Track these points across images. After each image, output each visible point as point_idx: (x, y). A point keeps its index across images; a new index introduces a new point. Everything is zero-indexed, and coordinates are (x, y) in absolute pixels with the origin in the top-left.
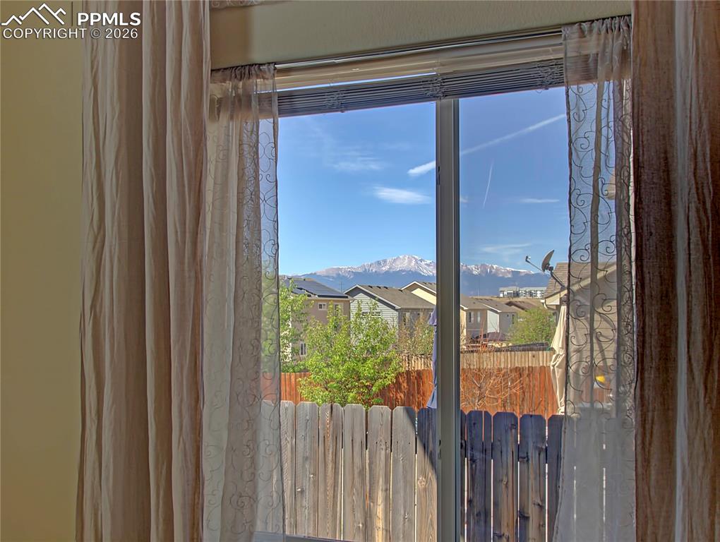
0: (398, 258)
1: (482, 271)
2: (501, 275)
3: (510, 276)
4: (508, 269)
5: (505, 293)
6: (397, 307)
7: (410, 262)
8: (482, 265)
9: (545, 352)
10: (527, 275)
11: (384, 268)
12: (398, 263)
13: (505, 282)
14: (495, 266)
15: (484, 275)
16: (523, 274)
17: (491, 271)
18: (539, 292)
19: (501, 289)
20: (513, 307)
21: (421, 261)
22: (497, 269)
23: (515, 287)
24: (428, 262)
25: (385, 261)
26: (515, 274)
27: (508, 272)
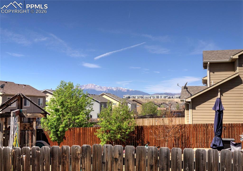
0: (88, 85)
1: (117, 90)
2: (123, 91)
3: (126, 91)
4: (126, 89)
5: (125, 97)
6: (99, 102)
7: (92, 86)
8: (117, 87)
9: (166, 118)
10: (132, 91)
11: (83, 88)
12: (88, 86)
13: (125, 93)
14: (121, 88)
15: (117, 91)
16: (131, 91)
17: (120, 90)
18: (137, 97)
19: (124, 96)
20: (135, 102)
21: (96, 86)
22: (122, 89)
23: (129, 95)
24: (98, 86)
25: (83, 86)
26: (128, 90)
27: (125, 90)
